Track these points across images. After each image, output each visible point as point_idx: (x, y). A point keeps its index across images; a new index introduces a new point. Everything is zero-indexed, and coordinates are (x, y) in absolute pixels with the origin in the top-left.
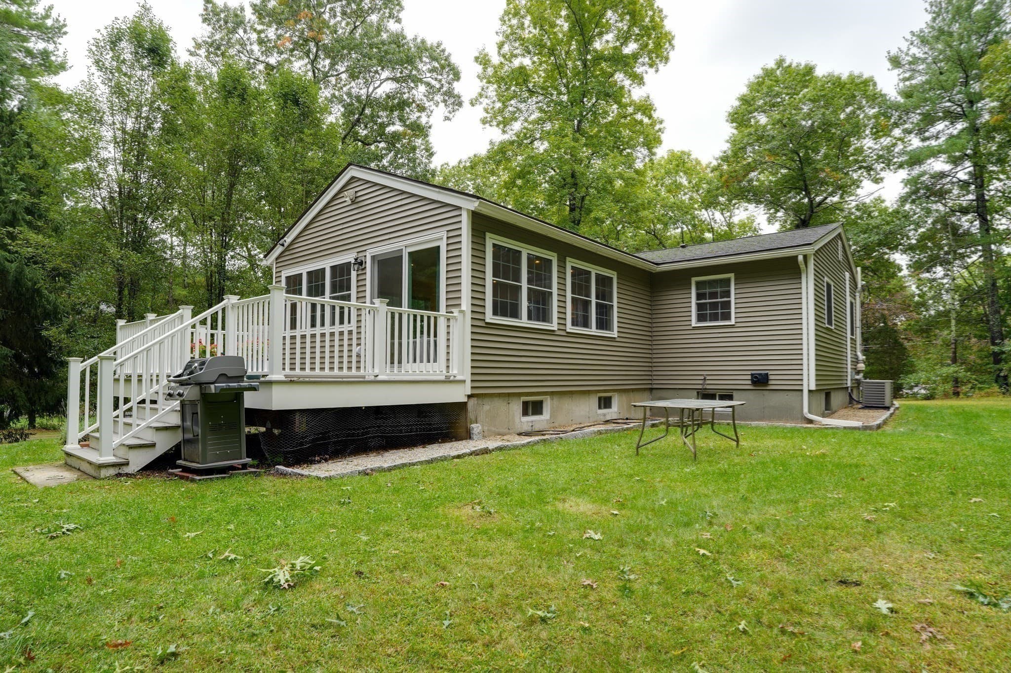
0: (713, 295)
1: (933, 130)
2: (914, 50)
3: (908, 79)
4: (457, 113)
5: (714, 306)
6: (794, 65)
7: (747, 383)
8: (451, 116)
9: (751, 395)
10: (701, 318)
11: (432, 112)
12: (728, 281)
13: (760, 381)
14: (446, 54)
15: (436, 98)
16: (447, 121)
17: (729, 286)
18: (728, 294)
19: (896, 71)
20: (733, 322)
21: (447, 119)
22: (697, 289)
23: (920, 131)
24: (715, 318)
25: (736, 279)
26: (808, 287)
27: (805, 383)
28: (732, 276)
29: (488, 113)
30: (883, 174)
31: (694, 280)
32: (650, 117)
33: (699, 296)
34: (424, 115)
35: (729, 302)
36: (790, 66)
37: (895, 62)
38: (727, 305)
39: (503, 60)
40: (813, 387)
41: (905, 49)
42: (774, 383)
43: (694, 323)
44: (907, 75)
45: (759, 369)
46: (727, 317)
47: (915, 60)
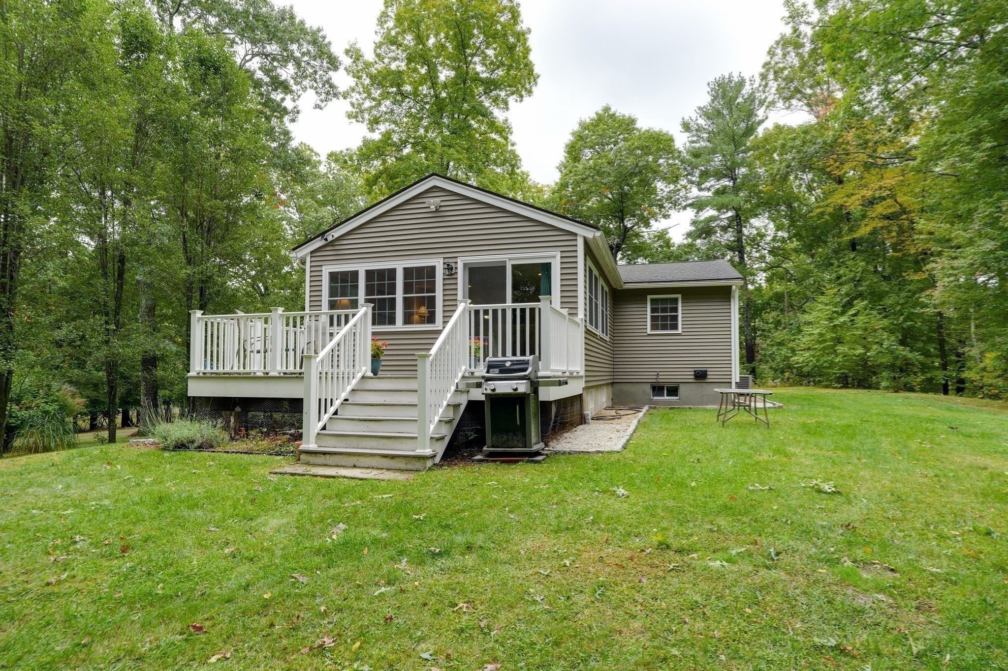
0: (664, 310)
1: (707, 184)
2: (701, 122)
3: (693, 142)
4: (329, 103)
5: (664, 318)
6: (617, 114)
7: (691, 377)
8: (323, 105)
9: (693, 386)
10: (653, 327)
11: (299, 96)
12: (676, 300)
13: (701, 376)
14: (327, 41)
15: (304, 83)
16: (318, 110)
17: (677, 304)
18: (676, 310)
19: (687, 134)
20: (680, 331)
21: (318, 107)
22: (651, 304)
23: (699, 185)
24: (664, 327)
25: (682, 299)
26: (735, 306)
27: (733, 377)
28: (679, 296)
29: (354, 107)
30: (671, 212)
31: (649, 297)
32: (506, 139)
33: (653, 311)
34: (289, 97)
35: (677, 316)
36: (614, 115)
37: (686, 127)
38: (675, 318)
39: (377, 59)
40: (738, 381)
41: (694, 119)
42: (710, 377)
43: (649, 332)
44: (695, 139)
45: (700, 367)
46: (675, 327)
47: (699, 129)
